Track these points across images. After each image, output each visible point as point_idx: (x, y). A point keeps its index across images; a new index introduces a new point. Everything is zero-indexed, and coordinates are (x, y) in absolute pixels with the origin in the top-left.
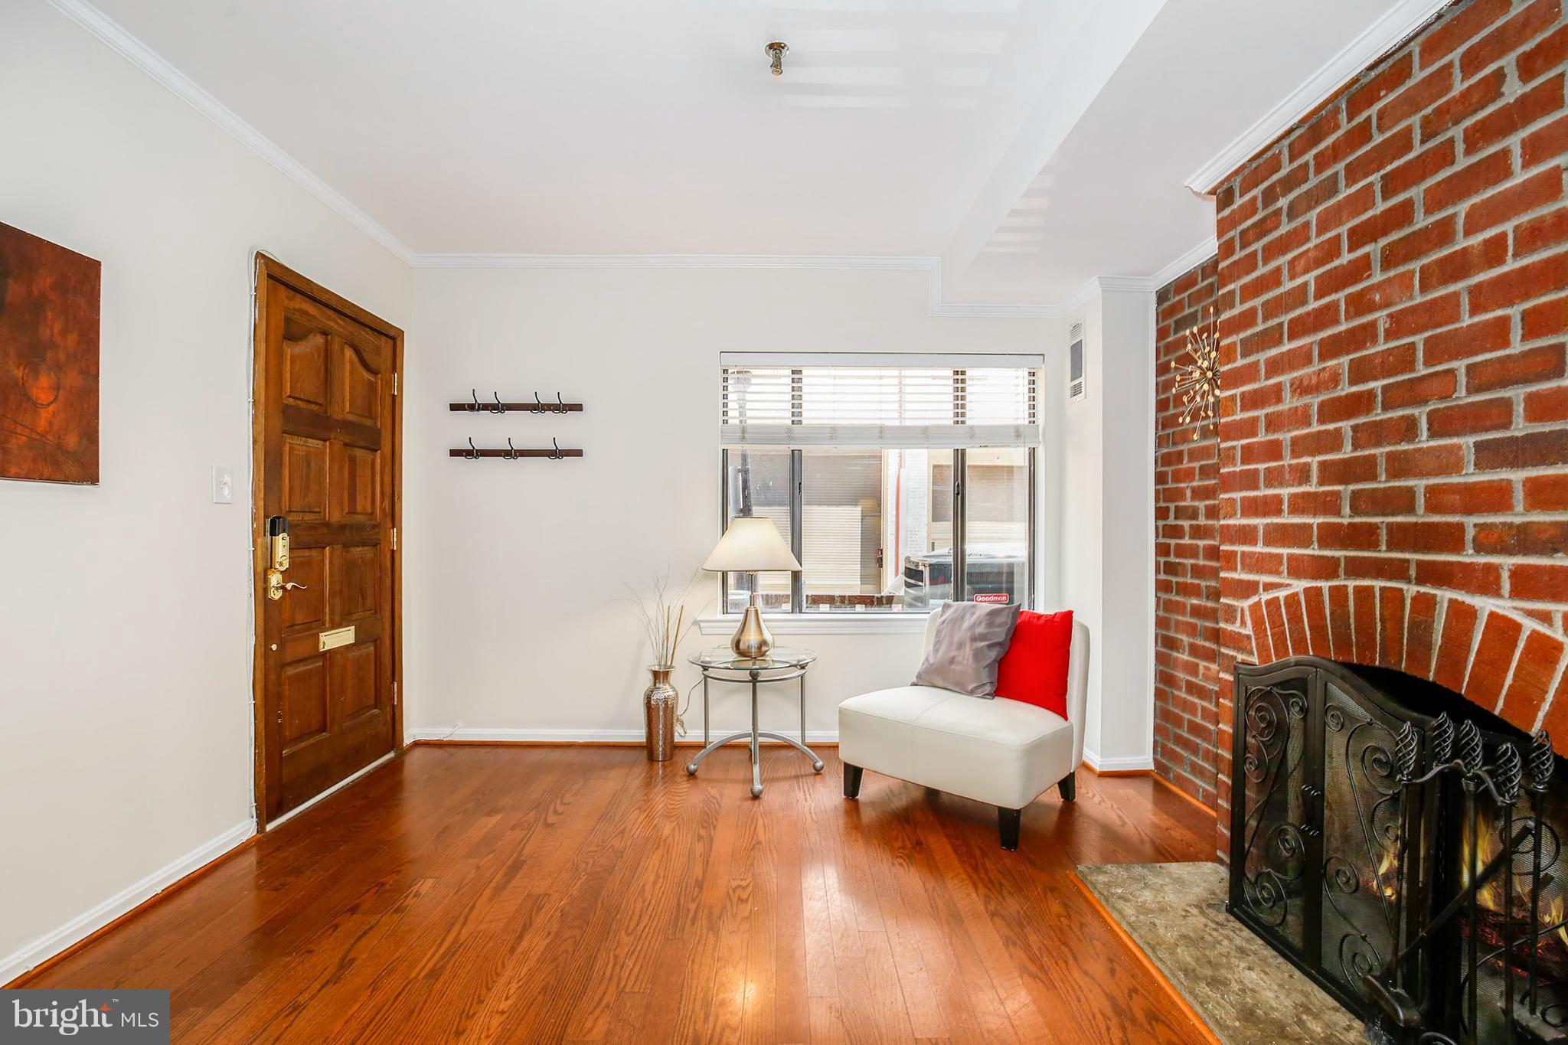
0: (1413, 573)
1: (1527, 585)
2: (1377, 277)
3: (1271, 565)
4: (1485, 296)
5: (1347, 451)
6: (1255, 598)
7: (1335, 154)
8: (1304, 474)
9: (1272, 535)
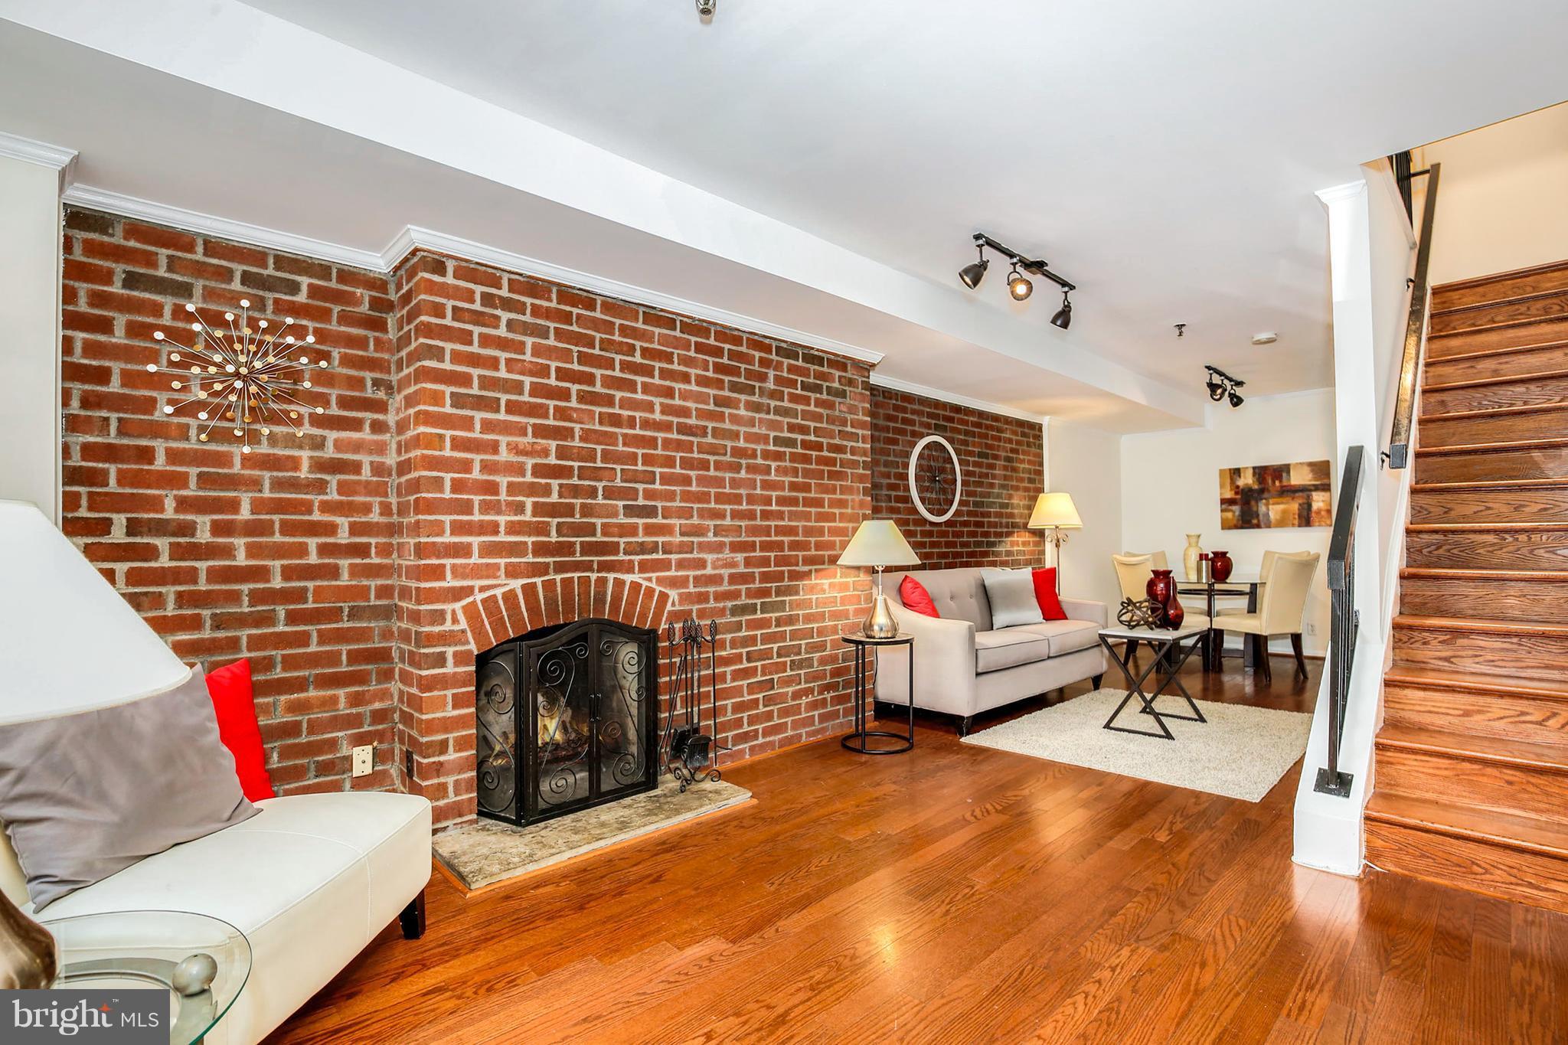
0: (595, 566)
1: (644, 567)
2: (574, 403)
3: (490, 571)
4: (628, 440)
5: (554, 498)
6: (470, 600)
7: (548, 314)
8: (520, 508)
9: (488, 550)
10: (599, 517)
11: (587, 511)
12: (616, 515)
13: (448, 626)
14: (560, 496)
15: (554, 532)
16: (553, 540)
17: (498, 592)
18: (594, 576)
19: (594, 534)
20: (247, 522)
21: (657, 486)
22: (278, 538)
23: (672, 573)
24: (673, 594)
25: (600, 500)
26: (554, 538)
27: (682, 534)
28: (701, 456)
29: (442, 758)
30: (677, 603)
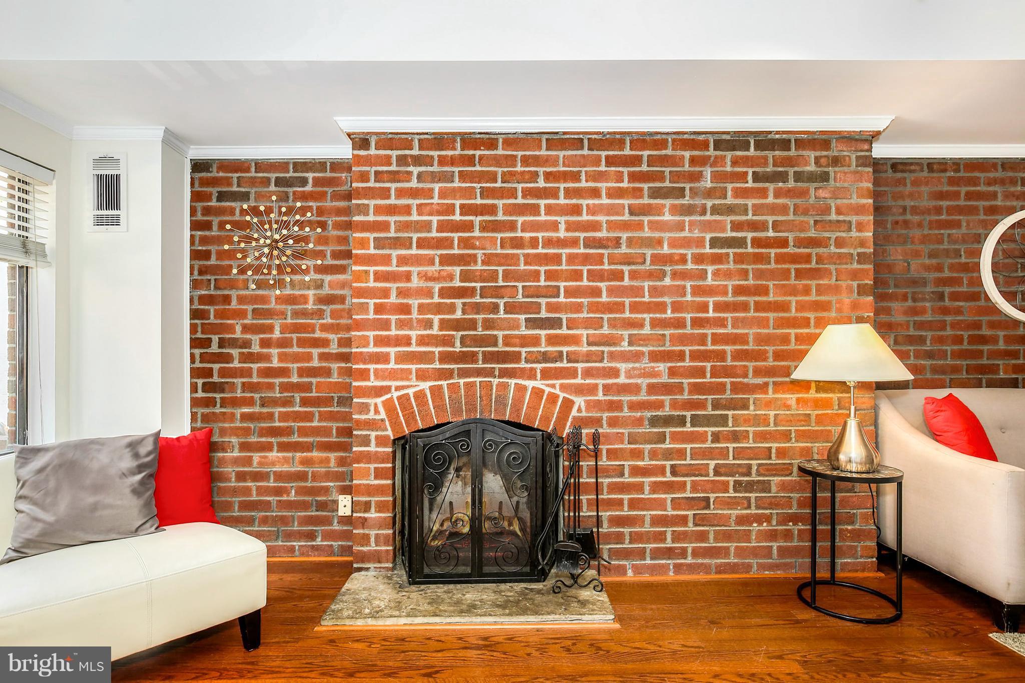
1: (546, 374)
2: (477, 233)
3: (404, 375)
4: (529, 260)
5: (458, 314)
6: (388, 396)
7: (453, 161)
8: (429, 324)
9: (402, 358)
10: (501, 329)
11: (489, 324)
12: (518, 327)
13: (371, 415)
14: (464, 312)
15: (458, 343)
16: (458, 350)
17: (411, 391)
18: (495, 381)
19: (496, 345)
20: (278, 339)
21: (562, 299)
22: (296, 349)
23: (579, 381)
24: (579, 401)
25: (502, 314)
26: (458, 348)
27: (589, 344)
28: (613, 267)
29: (366, 515)
30: (583, 408)
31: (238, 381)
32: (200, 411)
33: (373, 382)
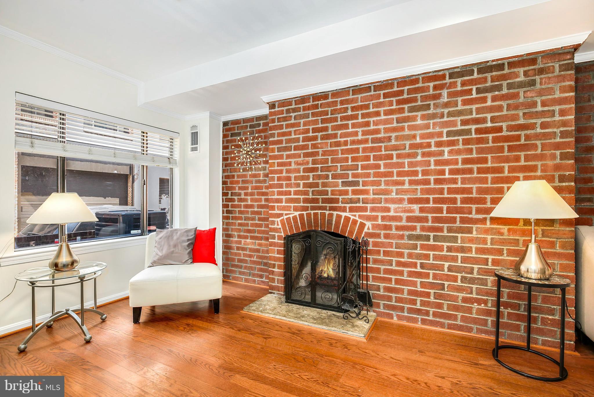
0: (328, 208)
1: (352, 210)
2: (319, 141)
3: (288, 208)
4: (343, 152)
5: (311, 180)
6: (282, 218)
7: (309, 108)
8: (298, 185)
9: (288, 201)
10: (330, 187)
11: (324, 185)
12: (338, 186)
13: (276, 226)
14: (313, 179)
15: (311, 194)
16: (311, 197)
17: (291, 216)
18: (327, 212)
19: (327, 195)
20: (250, 192)
21: (360, 171)
22: (256, 197)
23: (368, 213)
24: (368, 224)
25: (330, 180)
26: (311, 196)
27: (374, 194)
28: (387, 152)
29: (274, 270)
30: (371, 228)
31: (237, 209)
32: (226, 221)
33: (276, 212)
